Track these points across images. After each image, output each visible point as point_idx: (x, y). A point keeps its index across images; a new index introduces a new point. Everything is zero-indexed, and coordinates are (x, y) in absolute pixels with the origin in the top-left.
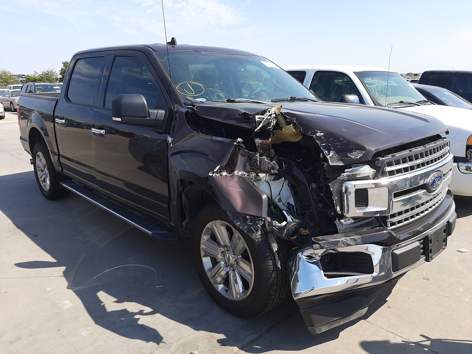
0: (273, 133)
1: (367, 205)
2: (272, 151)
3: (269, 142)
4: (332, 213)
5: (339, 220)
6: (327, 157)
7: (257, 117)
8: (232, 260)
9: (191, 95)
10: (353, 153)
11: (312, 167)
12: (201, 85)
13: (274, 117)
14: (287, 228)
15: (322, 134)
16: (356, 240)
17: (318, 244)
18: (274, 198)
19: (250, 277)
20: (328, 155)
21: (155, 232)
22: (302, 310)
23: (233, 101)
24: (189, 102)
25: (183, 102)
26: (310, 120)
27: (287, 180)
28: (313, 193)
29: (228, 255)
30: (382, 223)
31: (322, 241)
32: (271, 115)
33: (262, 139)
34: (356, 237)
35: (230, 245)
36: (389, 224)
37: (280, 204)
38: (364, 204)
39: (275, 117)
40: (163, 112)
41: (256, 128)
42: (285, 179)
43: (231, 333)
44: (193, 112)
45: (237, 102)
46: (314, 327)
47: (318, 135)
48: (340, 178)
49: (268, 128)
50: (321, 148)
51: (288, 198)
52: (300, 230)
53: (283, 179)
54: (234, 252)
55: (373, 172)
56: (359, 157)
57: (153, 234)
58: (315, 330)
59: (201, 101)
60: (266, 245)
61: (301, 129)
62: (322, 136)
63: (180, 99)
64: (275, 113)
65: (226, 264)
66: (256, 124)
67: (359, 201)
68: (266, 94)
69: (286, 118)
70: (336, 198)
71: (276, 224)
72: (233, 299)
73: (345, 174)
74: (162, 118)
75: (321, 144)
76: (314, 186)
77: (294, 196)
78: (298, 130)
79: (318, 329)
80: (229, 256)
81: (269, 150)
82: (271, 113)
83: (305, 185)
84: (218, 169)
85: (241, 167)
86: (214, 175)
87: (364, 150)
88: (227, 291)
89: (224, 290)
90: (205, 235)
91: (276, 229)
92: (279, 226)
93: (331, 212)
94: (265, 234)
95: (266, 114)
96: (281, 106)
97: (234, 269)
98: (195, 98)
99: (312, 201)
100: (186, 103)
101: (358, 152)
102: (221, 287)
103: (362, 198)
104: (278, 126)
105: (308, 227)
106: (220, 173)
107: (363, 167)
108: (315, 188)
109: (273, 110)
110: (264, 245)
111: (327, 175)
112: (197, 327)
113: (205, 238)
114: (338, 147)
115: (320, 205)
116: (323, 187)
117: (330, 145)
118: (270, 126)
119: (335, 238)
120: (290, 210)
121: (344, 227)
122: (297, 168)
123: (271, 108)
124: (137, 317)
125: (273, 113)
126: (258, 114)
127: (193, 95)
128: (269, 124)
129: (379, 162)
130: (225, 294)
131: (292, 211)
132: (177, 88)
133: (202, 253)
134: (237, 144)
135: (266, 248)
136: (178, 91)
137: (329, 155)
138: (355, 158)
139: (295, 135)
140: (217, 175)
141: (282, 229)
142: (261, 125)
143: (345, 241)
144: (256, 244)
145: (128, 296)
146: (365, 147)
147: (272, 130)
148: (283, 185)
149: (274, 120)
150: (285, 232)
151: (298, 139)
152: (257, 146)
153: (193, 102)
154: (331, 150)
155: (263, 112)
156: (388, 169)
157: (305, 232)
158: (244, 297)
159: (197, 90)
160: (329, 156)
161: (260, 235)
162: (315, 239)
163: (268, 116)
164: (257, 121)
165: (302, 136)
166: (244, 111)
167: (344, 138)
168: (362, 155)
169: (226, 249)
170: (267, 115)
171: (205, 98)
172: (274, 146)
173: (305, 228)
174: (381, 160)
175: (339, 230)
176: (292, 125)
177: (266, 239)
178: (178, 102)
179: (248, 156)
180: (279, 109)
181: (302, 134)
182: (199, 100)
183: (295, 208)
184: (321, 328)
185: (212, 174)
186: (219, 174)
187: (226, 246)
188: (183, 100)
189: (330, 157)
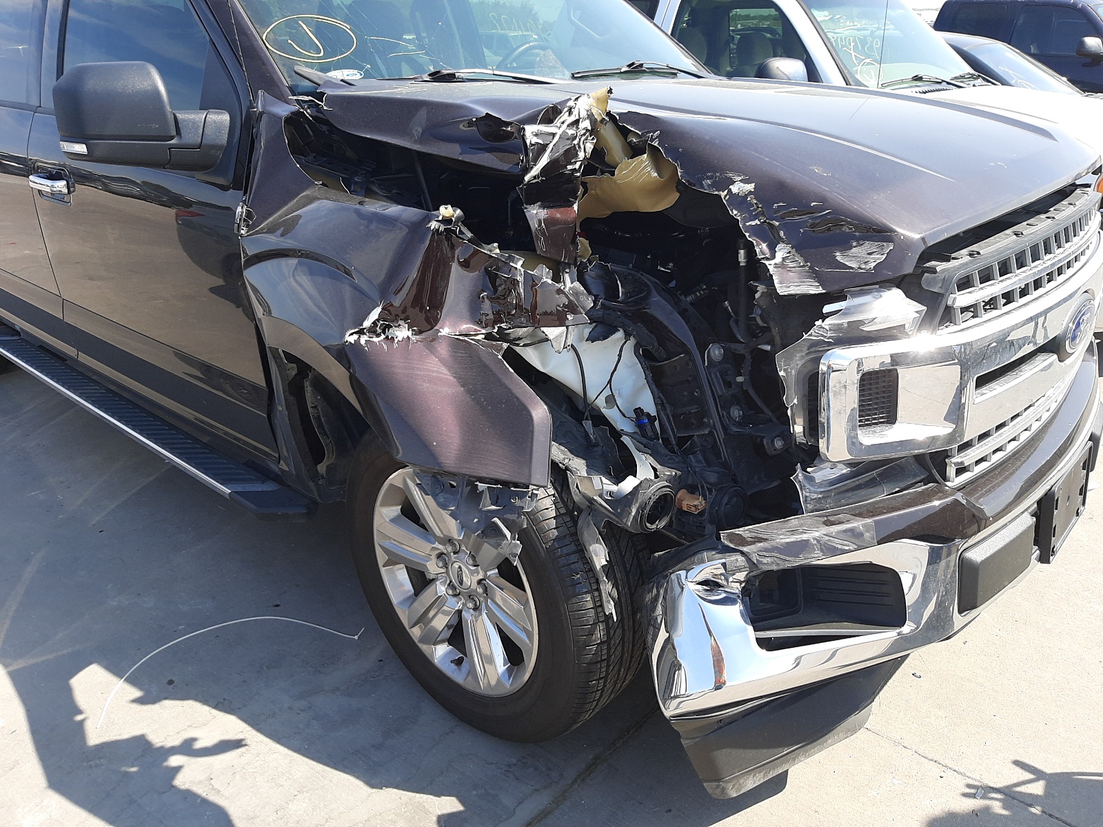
0: (584, 184)
1: (891, 419)
2: (582, 243)
3: (574, 215)
4: (779, 444)
5: (804, 470)
6: (769, 267)
7: (530, 130)
8: (470, 580)
9: (313, 58)
10: (854, 250)
11: (704, 290)
12: (346, 27)
13: (587, 130)
14: (639, 501)
15: (751, 187)
16: (861, 535)
17: (742, 553)
18: (592, 394)
19: (523, 636)
20: (768, 259)
21: (240, 488)
22: (688, 741)
23: (451, 78)
24: (307, 83)
25: (286, 81)
26: (707, 138)
27: (632, 338)
28: (713, 376)
29: (456, 566)
30: (934, 471)
31: (753, 543)
32: (576, 122)
33: (548, 207)
34: (858, 524)
35: (461, 538)
36: (951, 471)
37: (611, 414)
38: (882, 418)
39: (590, 128)
40: (225, 118)
41: (527, 170)
42: (628, 335)
43: (474, 792)
44: (321, 116)
45: (463, 81)
46: (724, 782)
47: (735, 189)
48: (811, 335)
49: (570, 167)
50: (747, 234)
51: (636, 393)
52: (678, 496)
53: (620, 334)
54: (474, 558)
55: (917, 312)
56: (874, 264)
57: (236, 495)
58: (723, 789)
59: (346, 78)
60: (573, 547)
61: (679, 170)
62: (750, 193)
63: (276, 72)
64: (590, 116)
65: (454, 588)
66: (527, 155)
67: (869, 410)
68: (555, 55)
69: (624, 132)
70: (795, 401)
71: (604, 485)
72: (477, 690)
73: (828, 321)
74: (224, 139)
75: (745, 220)
76: (717, 352)
77: (656, 390)
78: (667, 174)
79: (734, 786)
80: (460, 567)
81: (574, 242)
82: (577, 117)
83: (688, 352)
84: (378, 320)
85: (463, 307)
86: (363, 339)
87: (889, 240)
88: (459, 662)
89: (452, 662)
90: (383, 504)
91: (606, 501)
92: (611, 494)
93: (773, 441)
94: (569, 513)
95: (561, 120)
96: (610, 91)
97: (476, 604)
98: (325, 69)
99: (711, 401)
100: (297, 86)
101: (868, 246)
102: (440, 652)
103: (877, 398)
104: (599, 162)
105: (703, 487)
106: (384, 332)
107: (881, 296)
108: (721, 358)
109: (583, 107)
110: (565, 550)
111: (758, 319)
112: (375, 776)
113: (385, 514)
114: (802, 231)
115: (736, 413)
116: (743, 356)
117: (778, 224)
118: (576, 162)
119: (793, 532)
120: (644, 435)
121: (821, 493)
122: (661, 296)
123: (577, 99)
124: (174, 761)
125: (584, 114)
126: (532, 120)
127: (319, 58)
128: (571, 153)
129: (935, 278)
130: (453, 673)
131: (650, 433)
132: (264, 38)
133: (381, 557)
134: (442, 228)
135: (574, 558)
136: (267, 48)
137: (773, 257)
138: (860, 268)
139: (656, 191)
140: (375, 339)
141: (622, 502)
142: (544, 160)
143: (827, 538)
144: (540, 548)
145: (171, 682)
146: (893, 231)
147: (583, 175)
148: (620, 356)
149: (586, 139)
150: (633, 514)
151: (667, 201)
152: (533, 230)
153: (320, 82)
154: (780, 240)
155: (550, 114)
156: (962, 299)
157: (695, 506)
158: (509, 686)
159: (332, 41)
160: (772, 262)
161: (554, 518)
162: (732, 538)
163: (568, 126)
164: (532, 145)
165: (678, 191)
166: (483, 111)
167: (823, 199)
168: (884, 257)
169: (450, 549)
170: (563, 123)
171: (359, 68)
172: (588, 226)
173: (692, 490)
174: (943, 271)
175: (806, 501)
176: (646, 155)
177: (572, 530)
178: (269, 83)
179: (486, 269)
180: (603, 101)
181: (679, 186)
182: (337, 75)
183: (657, 423)
184: (741, 781)
185: (355, 337)
186: (383, 336)
187: (450, 541)
188: (285, 76)
189: (776, 266)
